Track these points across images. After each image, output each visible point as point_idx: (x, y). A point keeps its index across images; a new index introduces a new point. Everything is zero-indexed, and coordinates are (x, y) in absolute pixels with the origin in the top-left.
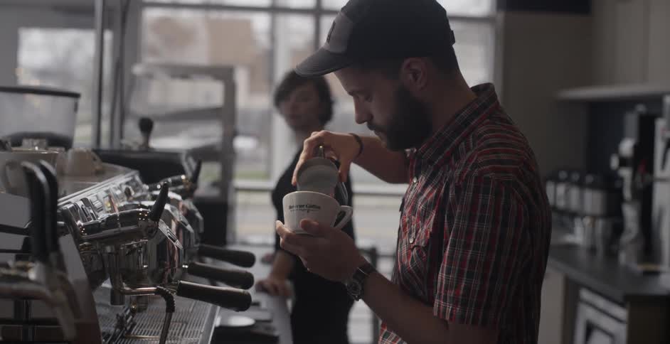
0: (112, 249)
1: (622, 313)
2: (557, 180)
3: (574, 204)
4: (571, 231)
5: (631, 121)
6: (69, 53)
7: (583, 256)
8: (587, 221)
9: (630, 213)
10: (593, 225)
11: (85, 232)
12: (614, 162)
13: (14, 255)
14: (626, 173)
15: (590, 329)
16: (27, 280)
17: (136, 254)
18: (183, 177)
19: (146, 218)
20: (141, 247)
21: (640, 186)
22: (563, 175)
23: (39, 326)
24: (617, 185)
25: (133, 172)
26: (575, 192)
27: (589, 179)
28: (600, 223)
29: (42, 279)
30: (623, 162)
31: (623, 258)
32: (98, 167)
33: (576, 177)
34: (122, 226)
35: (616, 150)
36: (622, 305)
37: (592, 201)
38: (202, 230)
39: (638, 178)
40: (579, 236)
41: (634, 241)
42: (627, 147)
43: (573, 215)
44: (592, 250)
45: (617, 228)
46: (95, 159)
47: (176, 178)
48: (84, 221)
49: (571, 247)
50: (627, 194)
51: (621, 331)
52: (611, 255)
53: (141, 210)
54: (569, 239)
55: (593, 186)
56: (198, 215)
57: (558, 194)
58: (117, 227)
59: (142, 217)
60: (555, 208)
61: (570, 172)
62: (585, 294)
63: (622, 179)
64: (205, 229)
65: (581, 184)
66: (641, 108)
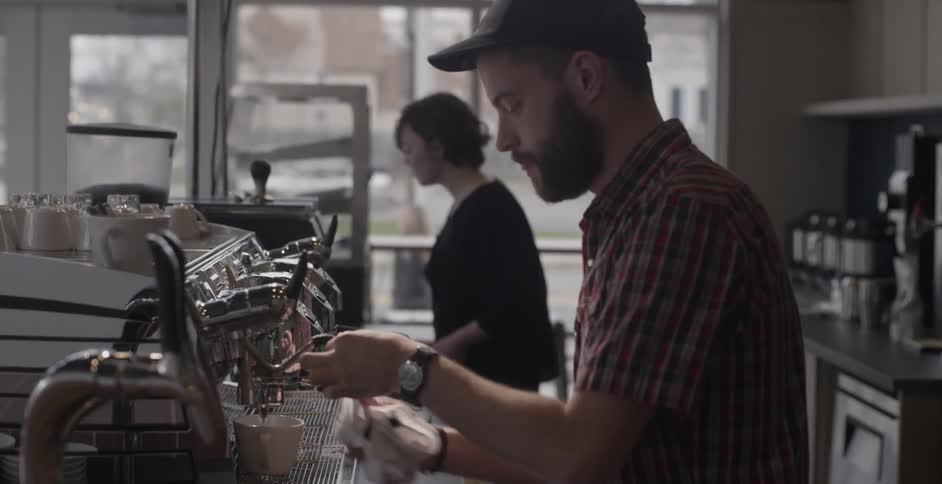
0: (239, 335)
1: (893, 405)
2: (807, 228)
3: (830, 260)
4: (827, 297)
5: (904, 146)
6: (124, 61)
7: (842, 329)
8: (847, 282)
9: (904, 271)
10: (856, 287)
11: (207, 314)
12: (883, 204)
13: (111, 344)
14: (898, 216)
15: (852, 427)
16: (156, 374)
17: (266, 340)
18: (314, 239)
19: (282, 295)
20: (272, 331)
21: (916, 235)
22: (815, 220)
23: (145, 432)
24: (889, 231)
25: (250, 234)
26: (830, 243)
27: (851, 225)
28: (864, 284)
29: (174, 373)
30: (894, 202)
31: (895, 331)
32: (203, 228)
33: (832, 222)
34: (252, 305)
35: (884, 186)
36: (893, 395)
37: (854, 254)
38: (340, 307)
39: (913, 225)
40: (837, 302)
41: (910, 308)
42: (899, 181)
43: (830, 274)
44: (855, 321)
45: (889, 292)
46: (199, 219)
47: (306, 240)
48: (203, 301)
49: (826, 317)
50: (901, 245)
51: (891, 429)
52: (880, 328)
53: (274, 285)
54: (824, 307)
55: (855, 235)
56: (335, 287)
57: (808, 246)
58: (245, 306)
59: (277, 293)
60: (803, 266)
61: (824, 215)
62: (845, 382)
63: (893, 224)
64: (344, 306)
65: (839, 233)
66: (917, 128)
